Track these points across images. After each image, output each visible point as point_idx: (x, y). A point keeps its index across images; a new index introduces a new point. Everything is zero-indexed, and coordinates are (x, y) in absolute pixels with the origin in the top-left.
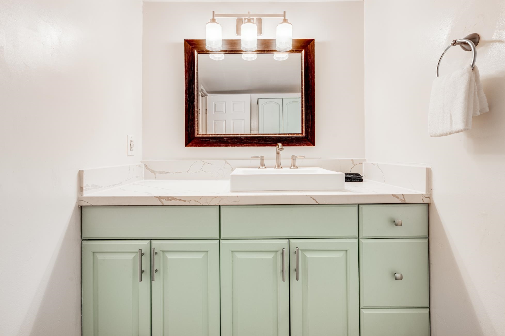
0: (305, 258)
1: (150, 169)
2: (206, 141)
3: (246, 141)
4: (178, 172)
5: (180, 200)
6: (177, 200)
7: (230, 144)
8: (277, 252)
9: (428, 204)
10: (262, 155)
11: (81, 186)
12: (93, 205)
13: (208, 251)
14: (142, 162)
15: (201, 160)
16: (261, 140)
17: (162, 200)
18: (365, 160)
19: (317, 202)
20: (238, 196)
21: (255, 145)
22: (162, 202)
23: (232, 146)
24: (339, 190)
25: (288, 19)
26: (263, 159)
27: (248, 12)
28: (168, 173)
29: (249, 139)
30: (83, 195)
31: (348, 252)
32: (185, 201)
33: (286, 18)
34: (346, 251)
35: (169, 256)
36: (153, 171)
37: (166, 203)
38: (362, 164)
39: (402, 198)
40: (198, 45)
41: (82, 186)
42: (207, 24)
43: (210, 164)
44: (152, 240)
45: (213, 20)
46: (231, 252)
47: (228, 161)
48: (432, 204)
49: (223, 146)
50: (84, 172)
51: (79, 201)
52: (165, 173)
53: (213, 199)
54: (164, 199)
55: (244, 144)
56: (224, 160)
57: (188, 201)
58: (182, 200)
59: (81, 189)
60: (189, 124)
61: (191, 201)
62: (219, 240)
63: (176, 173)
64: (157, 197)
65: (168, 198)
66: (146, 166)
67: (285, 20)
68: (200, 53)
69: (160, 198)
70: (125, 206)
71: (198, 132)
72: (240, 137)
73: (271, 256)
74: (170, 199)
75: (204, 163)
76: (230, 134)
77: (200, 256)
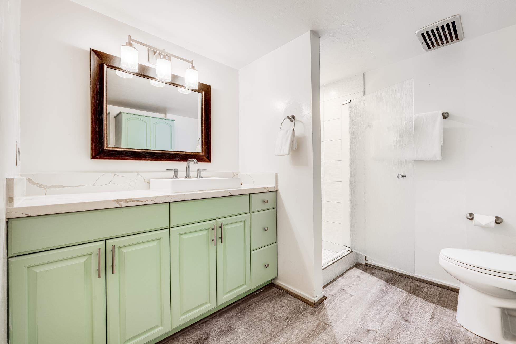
0: (225, 229)
1: (36, 183)
2: (116, 154)
3: (158, 156)
4: (80, 186)
5: (137, 201)
6: (135, 201)
7: (143, 158)
8: (209, 229)
9: (276, 191)
10: (176, 168)
11: (10, 196)
12: (31, 216)
13: (160, 239)
14: (21, 175)
15: (111, 173)
16: (171, 156)
17: (120, 203)
18: (239, 172)
19: (231, 194)
20: (184, 194)
21: (166, 160)
22: (119, 204)
23: (145, 160)
24: (238, 188)
25: (195, 66)
26: (175, 171)
27: (164, 49)
28: (65, 187)
29: (160, 154)
30: (13, 206)
31: (245, 221)
32: (143, 201)
33: (193, 65)
34: (244, 221)
35: (125, 250)
36: (40, 186)
37: (124, 204)
38: (238, 175)
39: (267, 189)
40: (106, 59)
41: (12, 197)
42: (123, 45)
43: (121, 176)
44: (106, 240)
45: (130, 44)
46: (178, 235)
47: (140, 173)
48: (278, 191)
49: (136, 160)
50: (15, 181)
51: (8, 213)
52: (61, 187)
53: (166, 198)
54: (122, 201)
55: (157, 159)
56: (136, 173)
57: (145, 201)
58: (140, 201)
59: (10, 200)
60: (95, 135)
61: (147, 201)
62: (169, 229)
63: (77, 186)
64: (115, 201)
65: (126, 201)
66: (29, 180)
67: (193, 67)
68: (110, 67)
69: (117, 201)
70: (77, 212)
71: (107, 145)
72: (152, 153)
73: (205, 232)
74: (128, 201)
75: (115, 176)
76: (143, 150)
77: (155, 243)
